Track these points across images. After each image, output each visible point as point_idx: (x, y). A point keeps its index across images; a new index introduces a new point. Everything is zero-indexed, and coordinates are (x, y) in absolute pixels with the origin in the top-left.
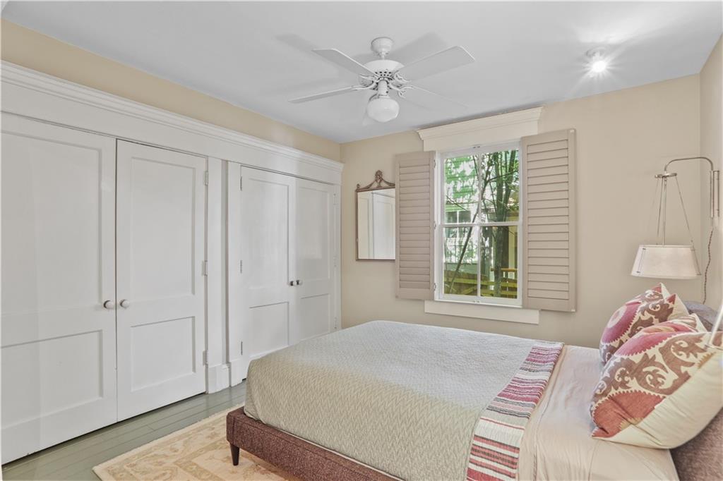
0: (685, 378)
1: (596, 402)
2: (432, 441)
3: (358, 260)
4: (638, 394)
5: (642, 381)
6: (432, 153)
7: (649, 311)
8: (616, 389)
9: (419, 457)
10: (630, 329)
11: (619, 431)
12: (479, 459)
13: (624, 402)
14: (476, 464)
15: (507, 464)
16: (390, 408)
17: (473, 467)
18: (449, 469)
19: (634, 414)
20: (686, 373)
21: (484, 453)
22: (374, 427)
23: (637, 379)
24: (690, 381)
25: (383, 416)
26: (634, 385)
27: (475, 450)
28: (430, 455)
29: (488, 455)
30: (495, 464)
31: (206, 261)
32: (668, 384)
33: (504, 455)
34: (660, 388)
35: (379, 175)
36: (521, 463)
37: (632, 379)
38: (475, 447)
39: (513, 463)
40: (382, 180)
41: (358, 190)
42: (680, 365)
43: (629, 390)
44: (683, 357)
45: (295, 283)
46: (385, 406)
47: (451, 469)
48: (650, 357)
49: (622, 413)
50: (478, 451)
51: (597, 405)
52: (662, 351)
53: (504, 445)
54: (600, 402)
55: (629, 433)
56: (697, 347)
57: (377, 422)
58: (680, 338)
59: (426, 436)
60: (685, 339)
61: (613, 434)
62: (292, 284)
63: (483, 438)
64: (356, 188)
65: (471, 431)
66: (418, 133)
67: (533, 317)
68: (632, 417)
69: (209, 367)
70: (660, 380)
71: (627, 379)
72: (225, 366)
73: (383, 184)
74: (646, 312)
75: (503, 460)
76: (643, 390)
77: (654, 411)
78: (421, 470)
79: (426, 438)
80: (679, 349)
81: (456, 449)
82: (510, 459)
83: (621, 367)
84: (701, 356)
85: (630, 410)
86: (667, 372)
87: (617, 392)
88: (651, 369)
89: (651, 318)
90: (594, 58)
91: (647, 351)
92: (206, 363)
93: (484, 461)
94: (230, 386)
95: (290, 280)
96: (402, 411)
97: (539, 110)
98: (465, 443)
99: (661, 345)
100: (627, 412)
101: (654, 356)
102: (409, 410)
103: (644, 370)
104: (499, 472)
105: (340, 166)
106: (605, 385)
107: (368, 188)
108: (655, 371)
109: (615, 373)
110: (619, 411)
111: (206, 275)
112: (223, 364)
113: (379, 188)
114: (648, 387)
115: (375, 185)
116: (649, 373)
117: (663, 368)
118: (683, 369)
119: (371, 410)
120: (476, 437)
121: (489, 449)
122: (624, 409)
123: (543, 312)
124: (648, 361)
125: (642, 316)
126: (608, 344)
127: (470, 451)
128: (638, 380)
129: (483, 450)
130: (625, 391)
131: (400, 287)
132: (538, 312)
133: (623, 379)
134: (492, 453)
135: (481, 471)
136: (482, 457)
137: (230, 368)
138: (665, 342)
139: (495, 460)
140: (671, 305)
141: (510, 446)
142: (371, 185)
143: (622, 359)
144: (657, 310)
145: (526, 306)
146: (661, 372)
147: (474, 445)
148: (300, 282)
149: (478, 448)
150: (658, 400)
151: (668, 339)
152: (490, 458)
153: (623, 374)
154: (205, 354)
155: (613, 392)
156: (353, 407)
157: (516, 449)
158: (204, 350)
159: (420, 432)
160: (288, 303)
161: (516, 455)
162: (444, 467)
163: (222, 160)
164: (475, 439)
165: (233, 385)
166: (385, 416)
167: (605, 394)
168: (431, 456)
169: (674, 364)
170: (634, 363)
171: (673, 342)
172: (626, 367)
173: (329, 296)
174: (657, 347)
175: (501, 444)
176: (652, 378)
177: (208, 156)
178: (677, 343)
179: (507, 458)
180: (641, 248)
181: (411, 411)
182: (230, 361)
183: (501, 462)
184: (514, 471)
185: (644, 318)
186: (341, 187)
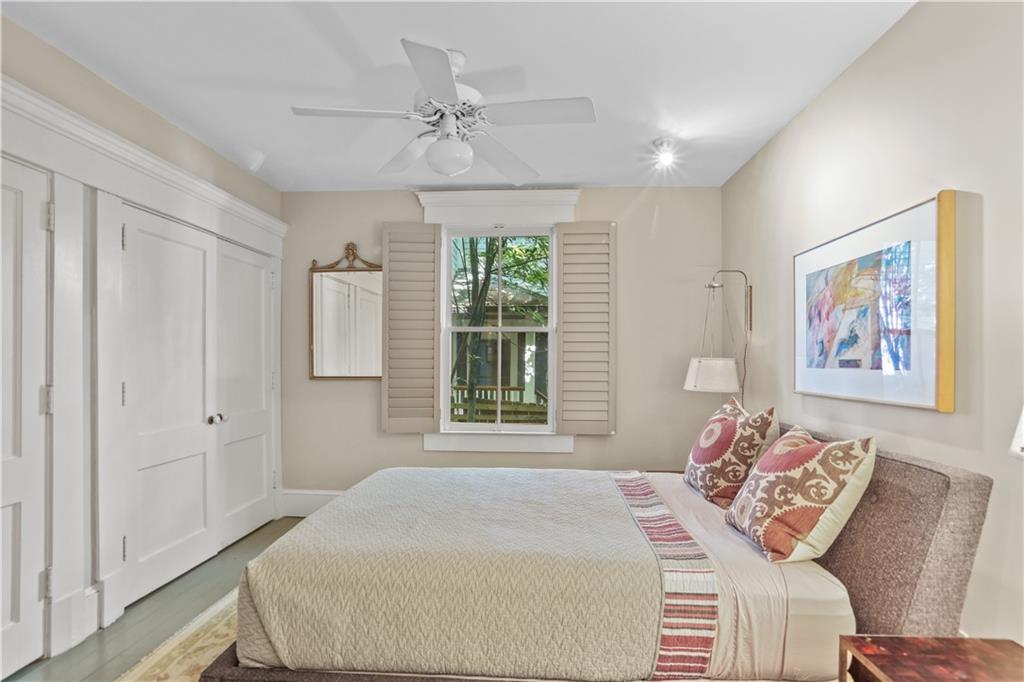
0: (842, 485)
1: (761, 526)
2: (611, 615)
3: (313, 378)
4: (805, 509)
5: (806, 495)
6: (437, 227)
7: (751, 426)
8: (781, 508)
9: (595, 642)
10: (732, 447)
11: (793, 550)
12: (674, 621)
13: (791, 520)
14: (671, 627)
15: (707, 616)
16: (545, 587)
17: (667, 632)
18: (636, 645)
19: (802, 530)
20: (844, 480)
21: (680, 611)
22: (522, 620)
23: (801, 493)
24: (846, 488)
25: (534, 600)
26: (799, 501)
27: (669, 611)
28: (610, 633)
29: (685, 611)
30: (693, 621)
31: (49, 386)
32: (829, 494)
33: (702, 606)
34: (824, 499)
35: (351, 250)
36: (721, 613)
37: (796, 495)
38: (669, 608)
39: (712, 613)
40: (356, 257)
41: (315, 268)
42: (839, 474)
43: (795, 507)
44: (841, 466)
45: (217, 419)
46: (535, 586)
47: (639, 644)
48: (811, 470)
49: (790, 531)
50: (674, 611)
51: (763, 528)
52: (822, 462)
53: (701, 595)
54: (765, 524)
55: (801, 550)
56: (851, 455)
57: (526, 611)
58: (835, 448)
59: (603, 611)
60: (839, 448)
61: (790, 554)
62: (211, 421)
63: (676, 594)
64: (310, 266)
65: (659, 590)
66: (417, 197)
67: (567, 444)
68: (799, 532)
69: (54, 601)
70: (823, 491)
71: (789, 496)
72: (91, 591)
73: (358, 264)
74: (747, 428)
75: (702, 612)
76: (809, 504)
77: (819, 522)
78: (598, 658)
79: (603, 614)
80: (836, 458)
81: (645, 616)
82: (710, 609)
83: (779, 485)
84: (854, 462)
85: (798, 527)
86: (828, 482)
87: (782, 511)
88: (814, 482)
89: (753, 434)
90: (662, 149)
91: (806, 465)
92: (46, 595)
93: (680, 621)
94: (100, 628)
95: (208, 416)
96: (563, 587)
97: (576, 193)
98: (655, 606)
99: (819, 456)
100: (794, 530)
101: (815, 469)
102: (573, 583)
103: (808, 484)
104: (698, 629)
105: (282, 228)
106: (765, 506)
107: (332, 268)
108: (818, 483)
109: (773, 492)
110: (787, 529)
111: (49, 414)
112: (85, 587)
113: (351, 269)
114: (814, 501)
115: (345, 264)
116: (813, 486)
117: (825, 479)
118: (842, 477)
119: (514, 596)
120: (669, 595)
121: (685, 605)
122: (790, 527)
123: (580, 438)
124: (809, 475)
125: (743, 432)
126: (708, 465)
127: (662, 614)
128: (803, 495)
129: (679, 608)
130: (791, 508)
131: (389, 417)
132: (572, 438)
133: (785, 496)
134: (689, 608)
135: (677, 634)
136: (678, 617)
137: (100, 593)
138: (821, 454)
139: (693, 615)
140: (770, 418)
141: (707, 595)
142: (337, 263)
143: (777, 477)
144: (758, 424)
145: (560, 432)
146: (824, 483)
147: (666, 605)
148: (225, 417)
149: (672, 608)
150: (822, 511)
151: (823, 451)
152: (687, 615)
153: (783, 492)
154: (46, 577)
155: (777, 512)
156: (482, 599)
157: (714, 596)
158: (42, 568)
159: (593, 608)
160: (205, 454)
161: (715, 603)
162: (630, 644)
163: (85, 185)
164: (667, 597)
165: (106, 624)
166: (538, 599)
167: (768, 515)
168: (612, 635)
169: (834, 473)
170: (794, 479)
171: (829, 452)
172: (786, 483)
173: (264, 437)
174: (815, 460)
175: (697, 595)
176: (815, 490)
177: (52, 172)
178: (833, 453)
179: (707, 609)
180: (694, 362)
181: (576, 583)
182: (103, 577)
183: (699, 615)
184: (714, 622)
185: (745, 434)
186: (283, 261)
